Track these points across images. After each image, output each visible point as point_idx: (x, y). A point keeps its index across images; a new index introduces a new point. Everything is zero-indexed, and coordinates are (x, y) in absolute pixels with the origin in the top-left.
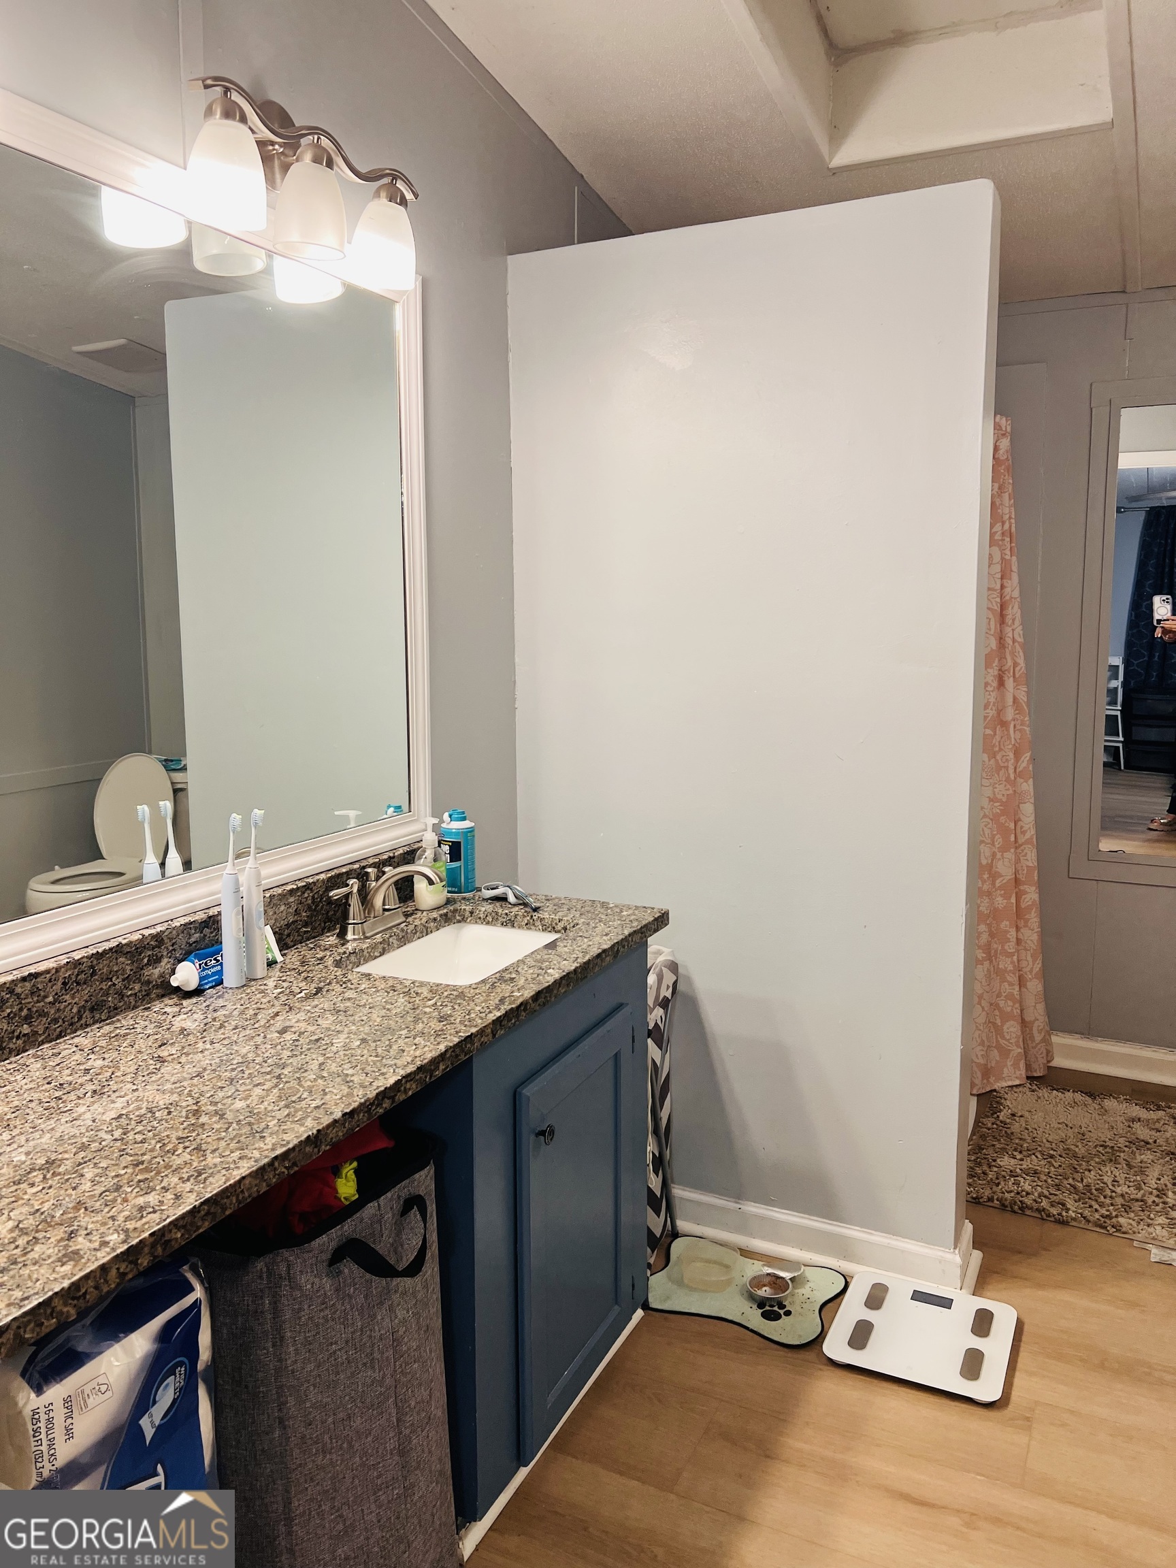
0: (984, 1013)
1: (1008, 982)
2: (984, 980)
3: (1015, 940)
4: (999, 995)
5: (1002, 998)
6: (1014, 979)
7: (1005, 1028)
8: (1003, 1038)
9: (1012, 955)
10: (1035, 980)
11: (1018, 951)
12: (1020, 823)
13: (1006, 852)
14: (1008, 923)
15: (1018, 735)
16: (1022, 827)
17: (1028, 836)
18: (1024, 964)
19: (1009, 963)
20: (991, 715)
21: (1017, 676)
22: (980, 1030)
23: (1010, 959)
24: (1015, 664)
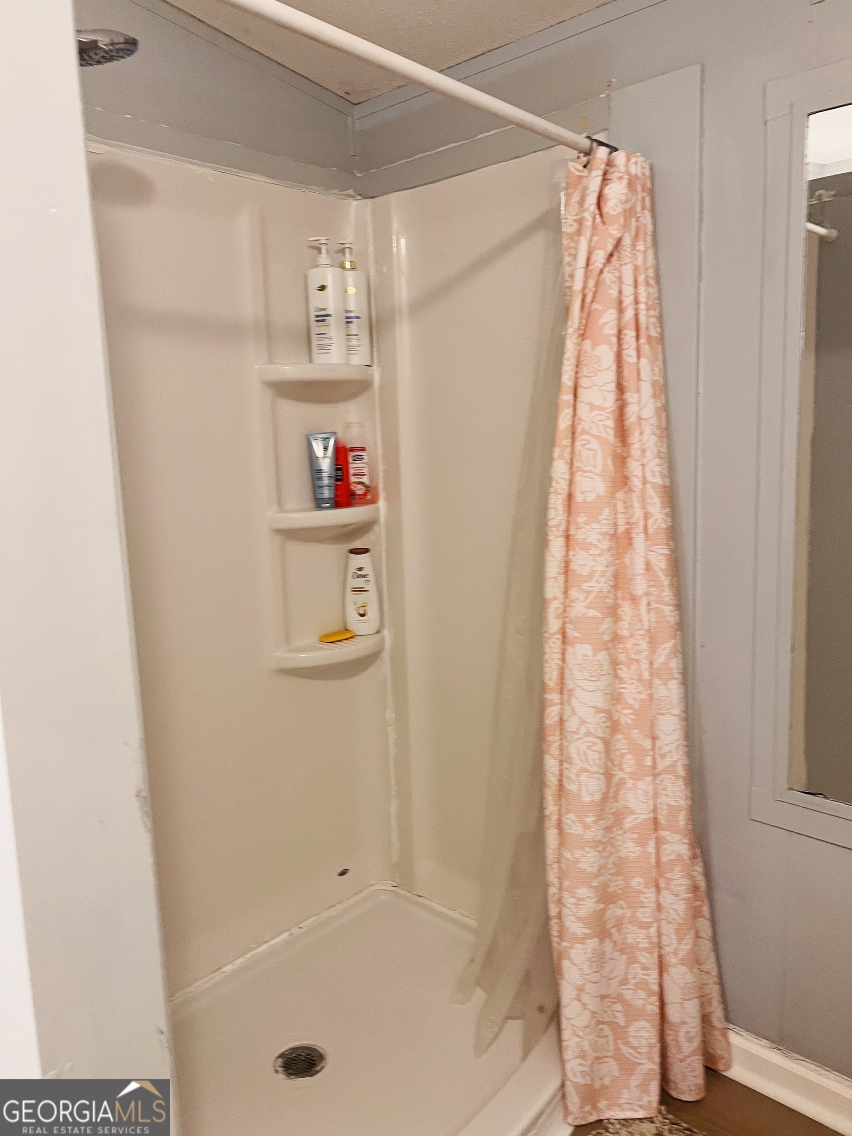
0: (587, 1012)
1: (640, 963)
2: (585, 966)
3: (653, 905)
4: (624, 982)
5: (629, 986)
6: (650, 960)
7: (631, 1030)
8: (627, 1044)
9: (647, 926)
10: (680, 967)
11: (658, 920)
12: (658, 743)
13: (639, 780)
14: (640, 880)
15: (653, 617)
16: (660, 748)
17: (668, 761)
18: (665, 940)
19: (642, 936)
20: (596, 589)
21: (650, 531)
22: (579, 1036)
23: (644, 932)
24: (647, 516)
